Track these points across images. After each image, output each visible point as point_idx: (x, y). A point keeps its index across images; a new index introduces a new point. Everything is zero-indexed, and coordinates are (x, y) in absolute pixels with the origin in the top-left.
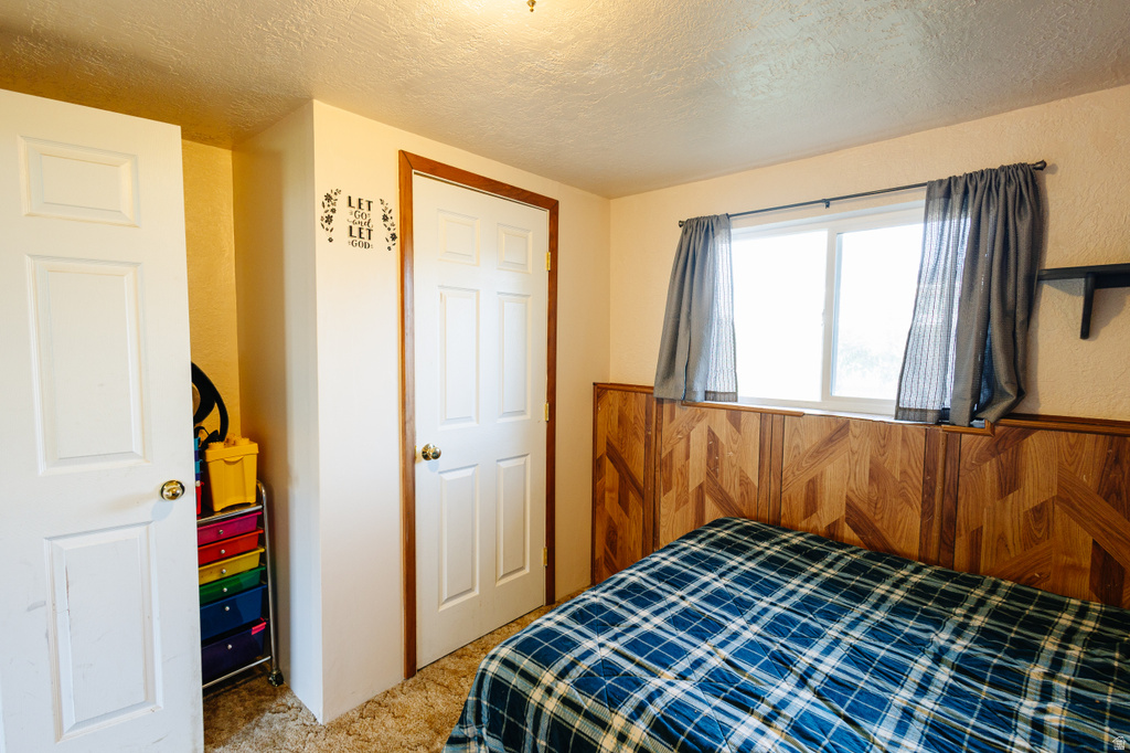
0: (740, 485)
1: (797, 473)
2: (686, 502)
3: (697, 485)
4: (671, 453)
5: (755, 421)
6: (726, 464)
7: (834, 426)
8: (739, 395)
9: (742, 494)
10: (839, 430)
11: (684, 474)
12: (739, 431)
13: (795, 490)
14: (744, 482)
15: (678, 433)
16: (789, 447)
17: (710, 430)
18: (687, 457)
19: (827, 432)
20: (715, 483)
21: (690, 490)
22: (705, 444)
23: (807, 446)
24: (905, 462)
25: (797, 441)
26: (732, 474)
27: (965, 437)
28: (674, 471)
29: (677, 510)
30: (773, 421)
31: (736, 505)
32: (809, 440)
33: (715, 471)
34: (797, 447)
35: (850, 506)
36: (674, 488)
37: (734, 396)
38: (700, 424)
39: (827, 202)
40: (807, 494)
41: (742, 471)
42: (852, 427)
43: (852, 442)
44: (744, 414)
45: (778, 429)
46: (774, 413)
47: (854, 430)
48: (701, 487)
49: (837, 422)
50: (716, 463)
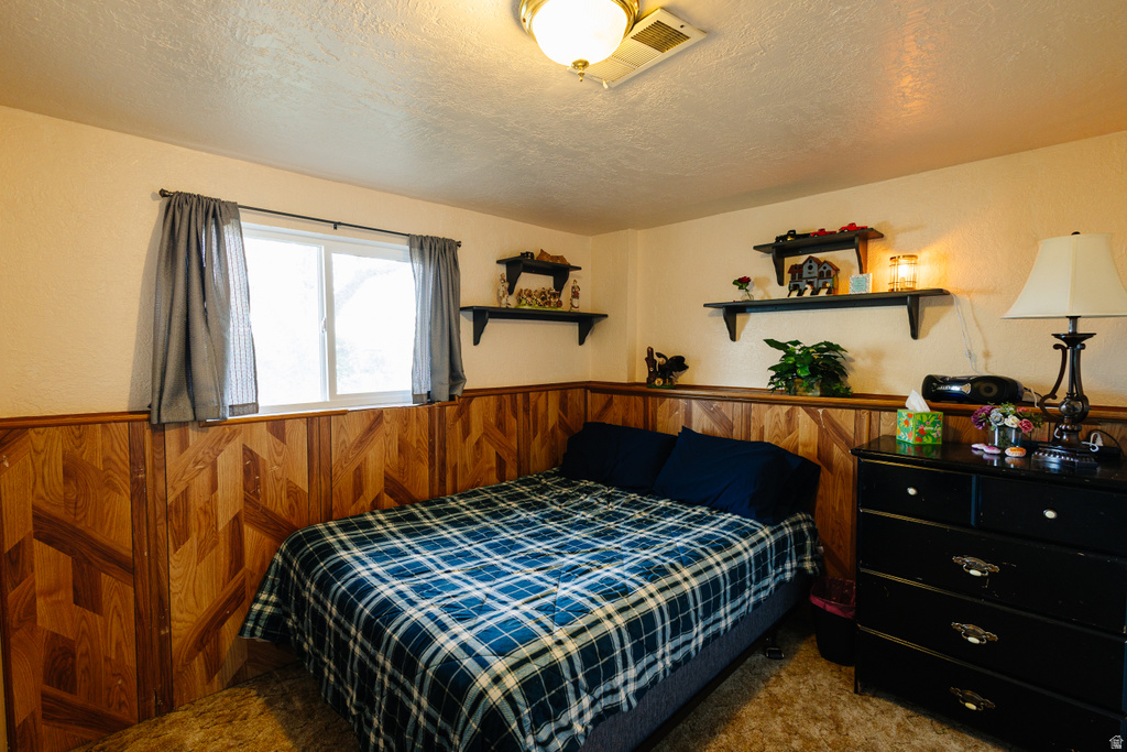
0: (288, 497)
1: (345, 466)
2: (216, 543)
3: (231, 516)
4: (185, 494)
5: (302, 427)
6: (269, 480)
7: (372, 417)
8: (261, 404)
9: (291, 506)
10: (377, 418)
11: (209, 512)
12: (283, 441)
13: (344, 480)
14: (293, 492)
15: (197, 463)
16: (337, 444)
17: (245, 449)
18: (214, 487)
19: (367, 423)
20: (256, 507)
21: (220, 528)
22: (240, 467)
23: (352, 439)
24: (418, 434)
25: (343, 436)
26: (278, 489)
27: (448, 408)
28: (192, 514)
29: (199, 560)
30: (317, 423)
31: (283, 520)
32: (354, 432)
33: (256, 494)
34: (344, 442)
35: (387, 478)
36: (194, 535)
37: (255, 407)
38: (231, 445)
39: (336, 225)
40: (355, 481)
41: (289, 482)
42: (385, 415)
43: (386, 427)
44: (288, 423)
45: (325, 429)
46: (319, 415)
47: (387, 417)
48: (236, 518)
49: (374, 413)
50: (257, 483)
